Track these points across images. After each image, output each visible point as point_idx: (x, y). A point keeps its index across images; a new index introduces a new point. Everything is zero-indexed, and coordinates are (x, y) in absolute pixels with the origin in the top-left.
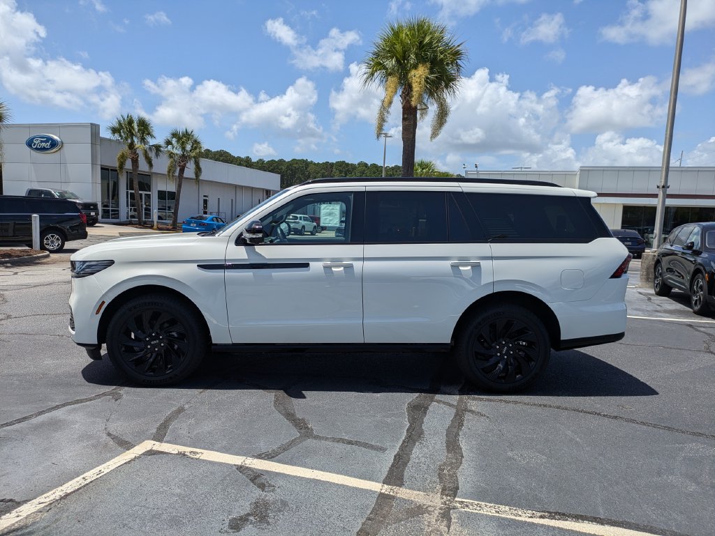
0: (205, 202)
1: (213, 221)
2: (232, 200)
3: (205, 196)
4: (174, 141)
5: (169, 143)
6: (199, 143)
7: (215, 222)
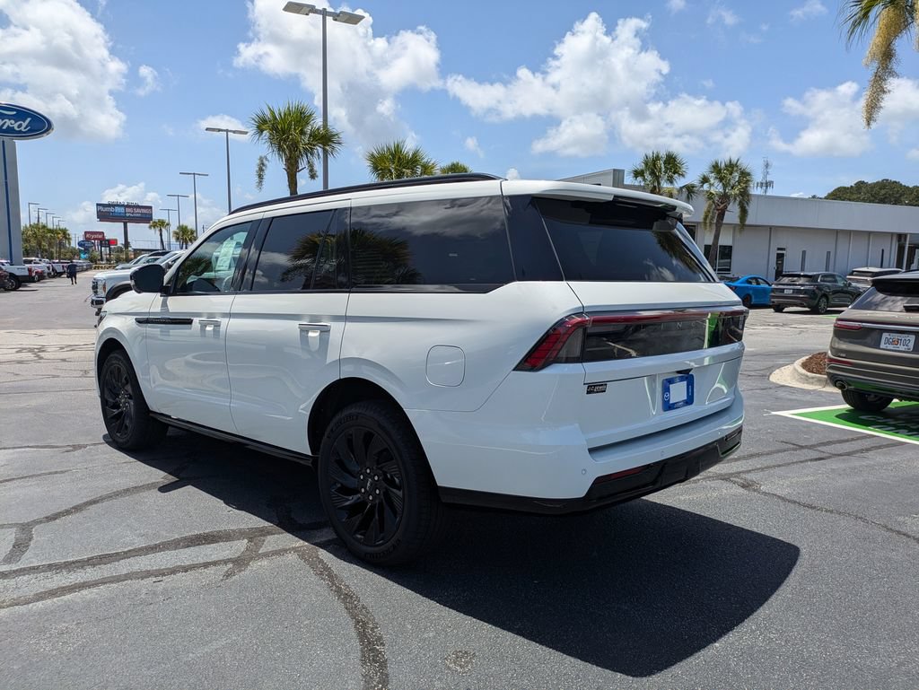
0: (780, 257)
1: (750, 283)
2: (828, 253)
3: (779, 249)
4: (712, 177)
5: (705, 180)
6: (749, 174)
7: (754, 285)
